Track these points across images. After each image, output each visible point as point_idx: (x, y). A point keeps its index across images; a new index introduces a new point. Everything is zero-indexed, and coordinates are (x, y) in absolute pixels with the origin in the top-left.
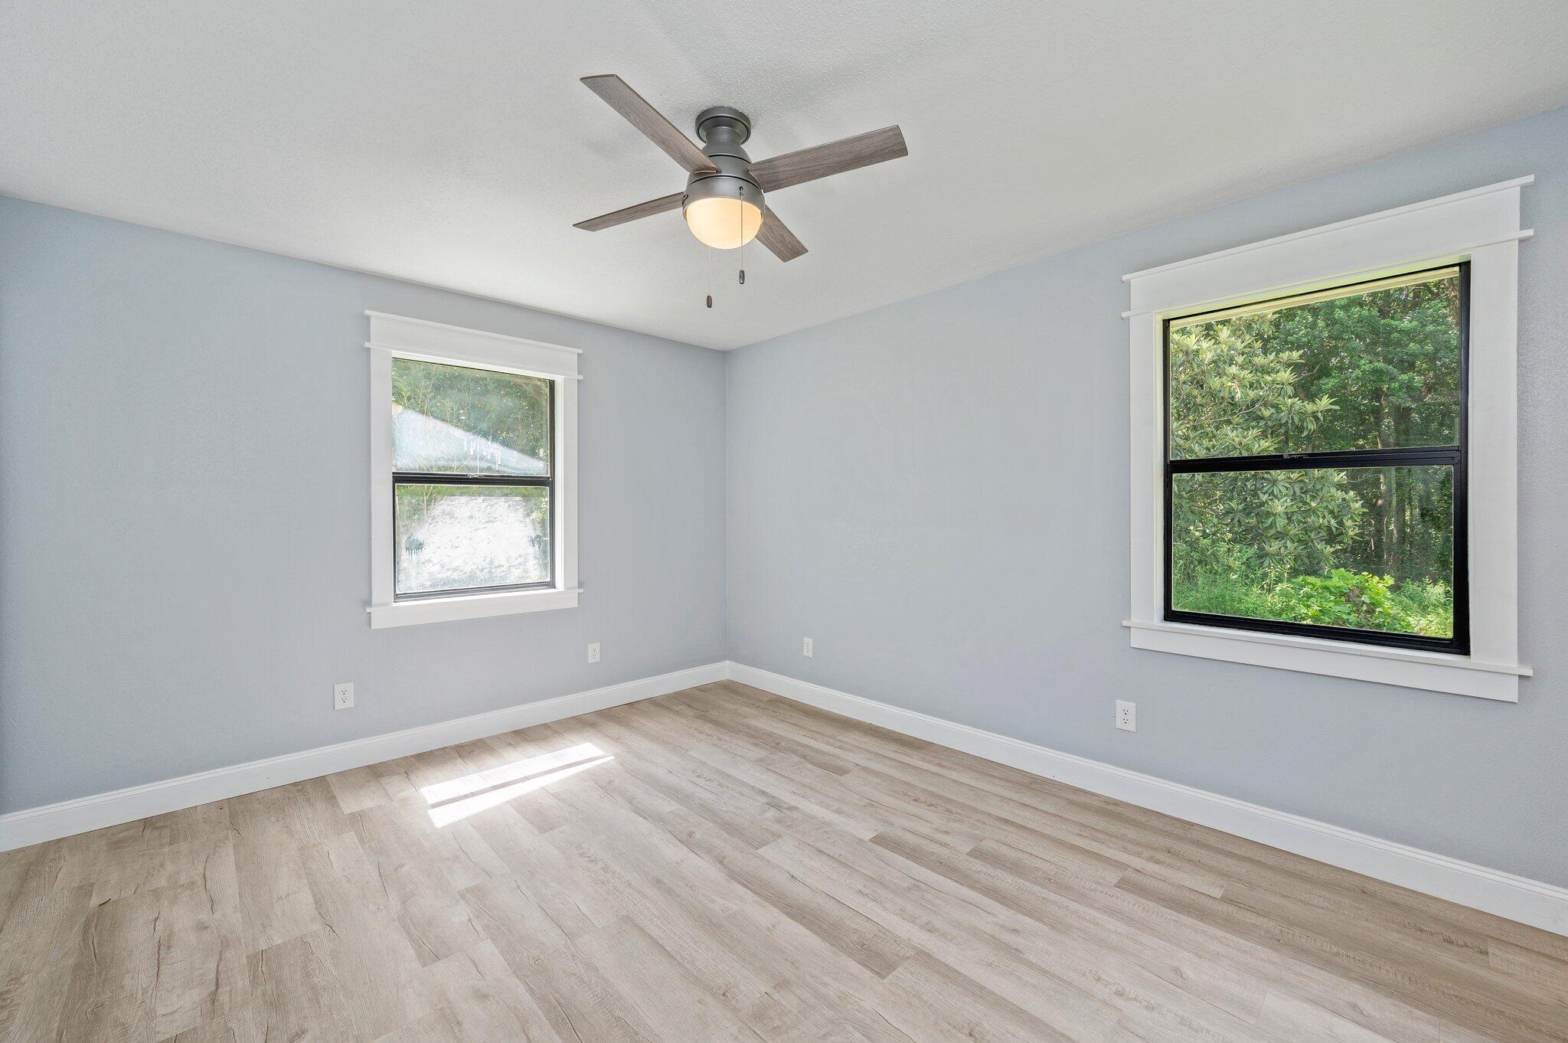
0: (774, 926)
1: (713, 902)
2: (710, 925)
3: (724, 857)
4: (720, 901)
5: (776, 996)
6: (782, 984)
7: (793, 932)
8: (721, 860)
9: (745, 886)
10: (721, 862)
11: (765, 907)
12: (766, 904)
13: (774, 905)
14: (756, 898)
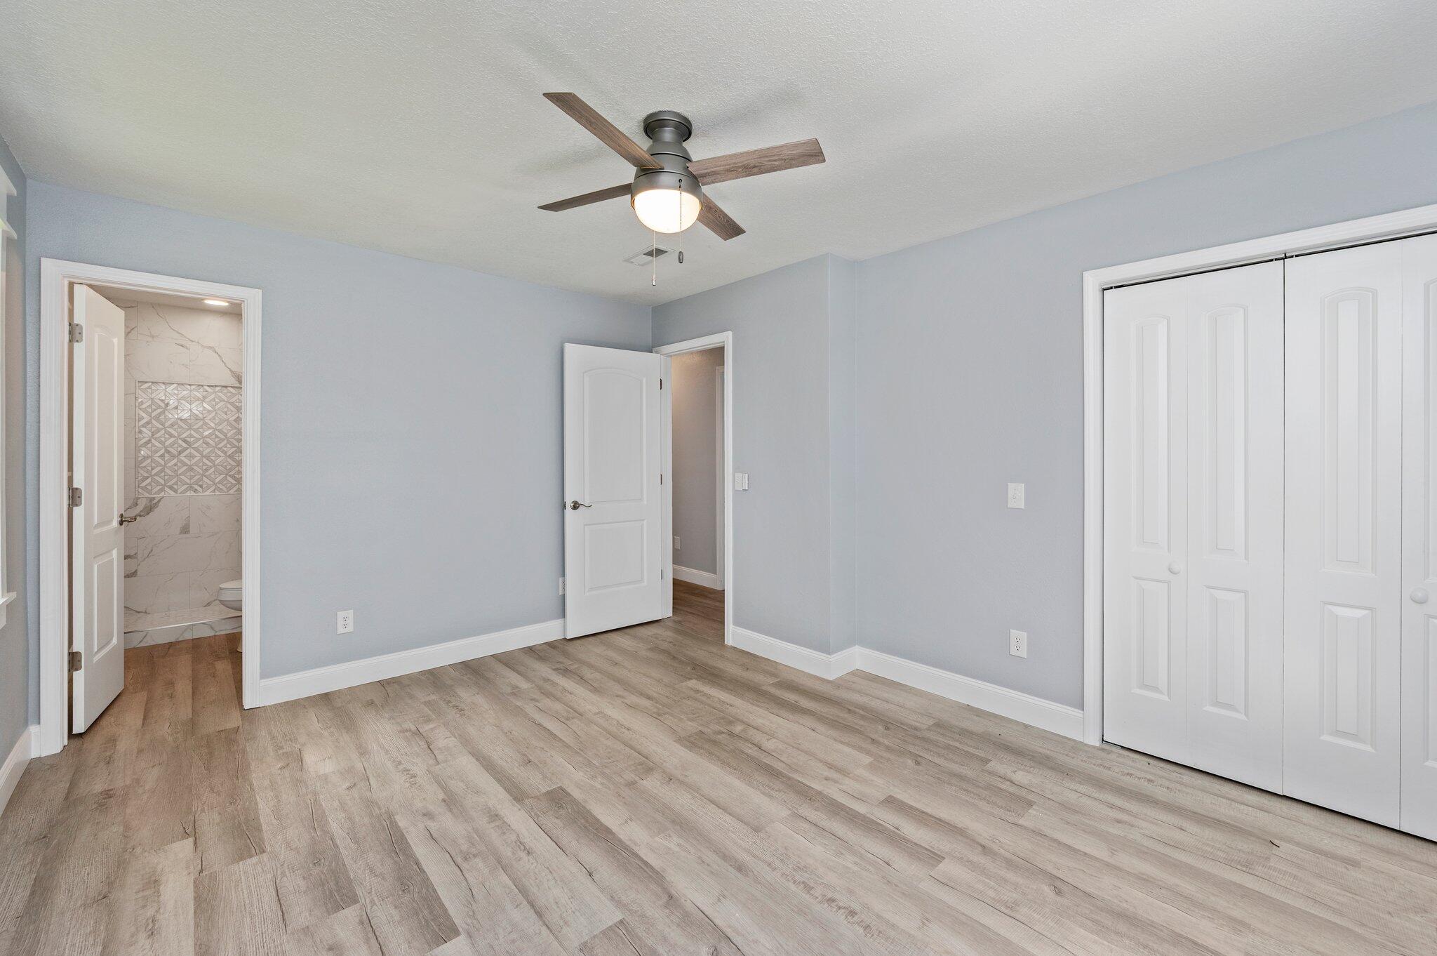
0: (626, 822)
1: (679, 845)
2: (682, 825)
3: (667, 906)
4: (672, 846)
5: (637, 778)
6: (631, 784)
7: (610, 817)
8: (671, 900)
9: (646, 863)
10: (671, 897)
11: (630, 840)
12: (628, 843)
13: (620, 841)
14: (636, 849)
